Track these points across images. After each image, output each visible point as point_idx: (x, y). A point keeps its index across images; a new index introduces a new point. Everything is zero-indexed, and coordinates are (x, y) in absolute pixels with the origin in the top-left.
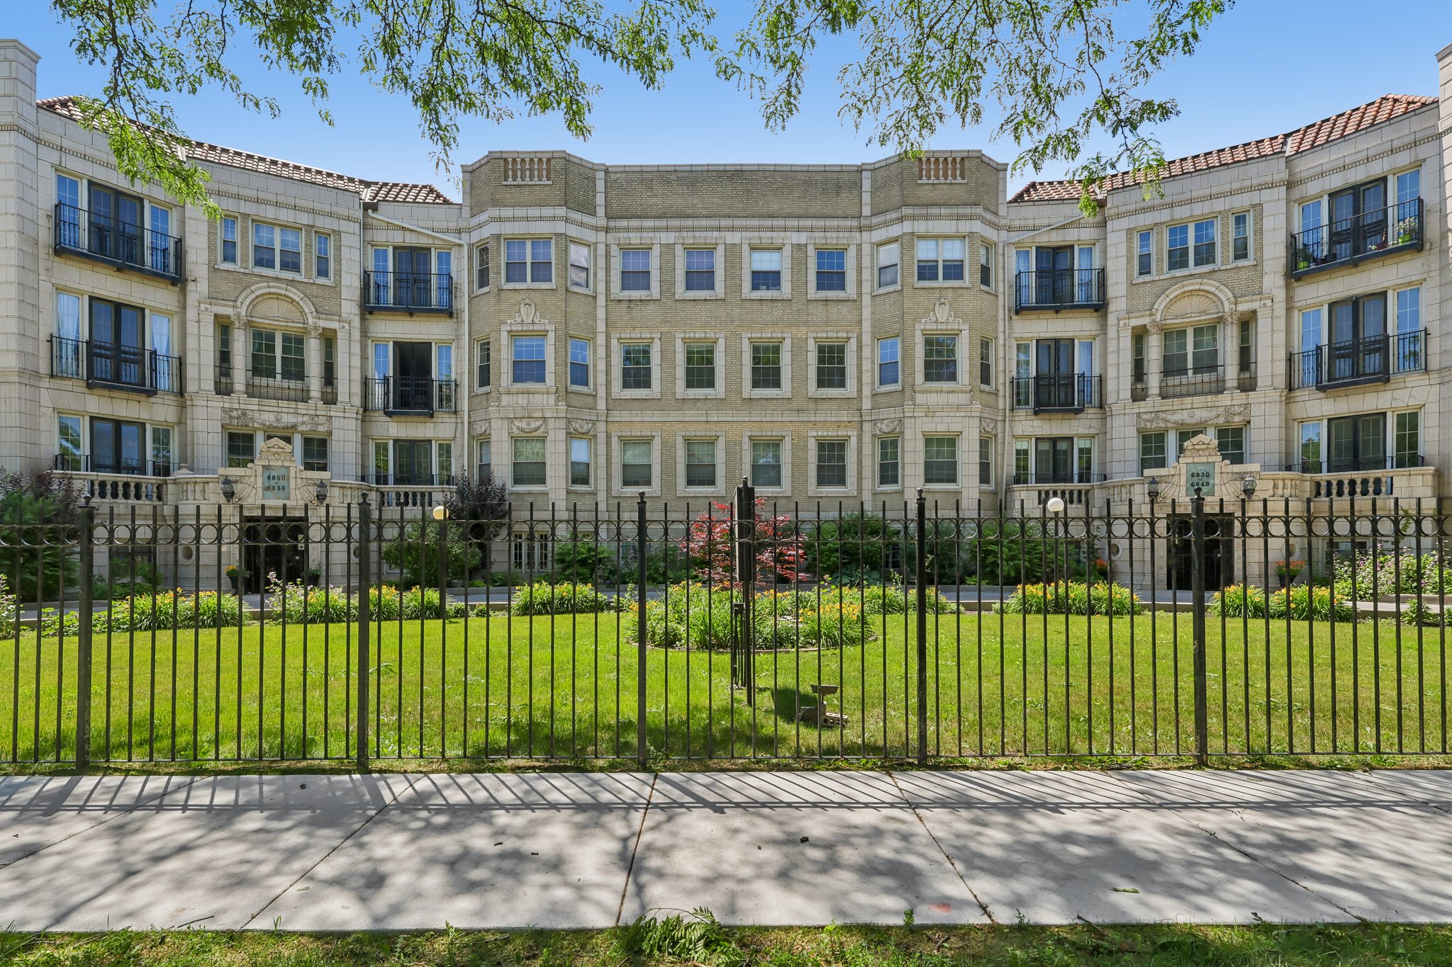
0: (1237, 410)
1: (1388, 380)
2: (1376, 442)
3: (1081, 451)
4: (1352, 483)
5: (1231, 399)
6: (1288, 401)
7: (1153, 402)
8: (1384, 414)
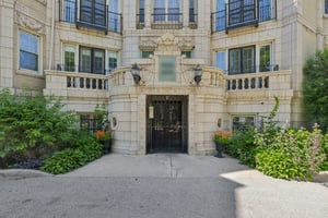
0: (189, 39)
1: (257, 27)
2: (250, 61)
3: (110, 59)
4: (240, 81)
5: (186, 32)
6: (212, 39)
7: (147, 30)
8: (254, 46)
